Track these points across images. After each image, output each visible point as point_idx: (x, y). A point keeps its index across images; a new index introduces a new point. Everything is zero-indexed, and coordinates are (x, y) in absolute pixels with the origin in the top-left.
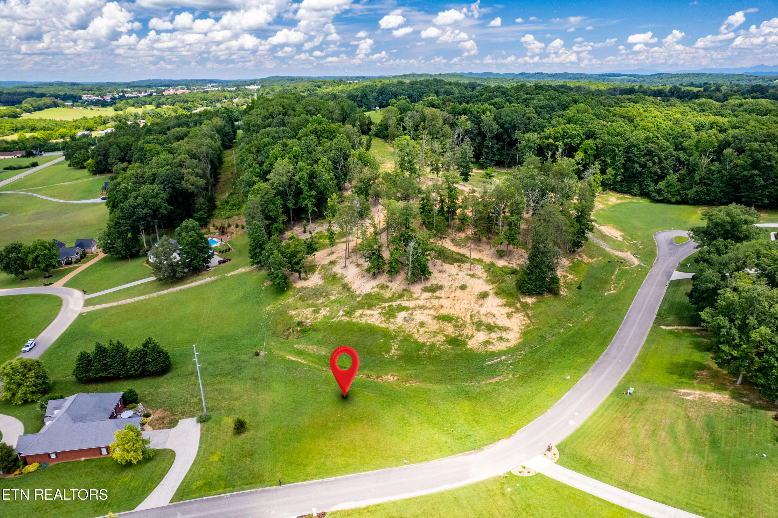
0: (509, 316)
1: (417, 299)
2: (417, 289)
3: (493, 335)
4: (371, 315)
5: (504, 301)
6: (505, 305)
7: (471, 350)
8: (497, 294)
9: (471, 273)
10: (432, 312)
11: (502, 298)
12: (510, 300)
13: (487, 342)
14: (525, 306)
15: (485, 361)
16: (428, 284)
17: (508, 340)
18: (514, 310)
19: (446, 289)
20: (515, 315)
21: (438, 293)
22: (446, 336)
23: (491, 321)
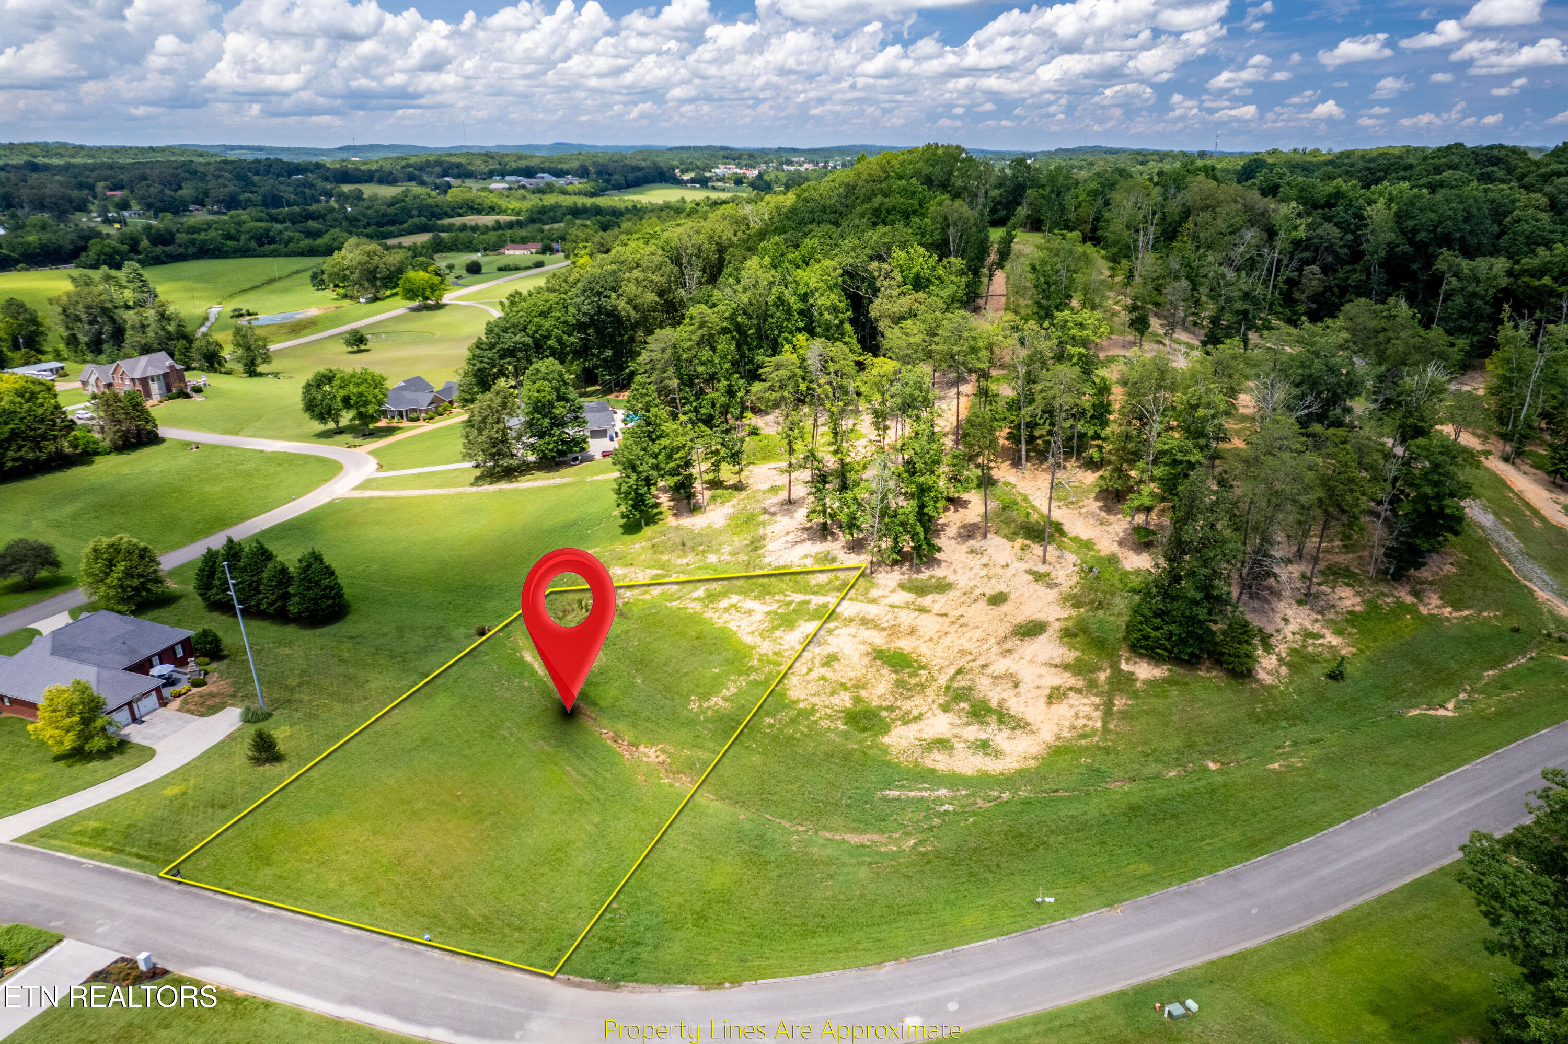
0: (1056, 695)
1: (874, 601)
2: (889, 579)
3: (973, 732)
4: (749, 612)
5: (1071, 656)
6: (1066, 667)
7: (885, 750)
8: (1067, 634)
9: (1042, 569)
10: (879, 639)
11: (1072, 647)
12: (1091, 658)
13: (943, 744)
14: (1121, 682)
15: (888, 785)
16: (925, 575)
17: (998, 754)
18: (1080, 684)
19: (953, 594)
20: (1074, 698)
21: (927, 601)
22: (857, 700)
23: (994, 695)
